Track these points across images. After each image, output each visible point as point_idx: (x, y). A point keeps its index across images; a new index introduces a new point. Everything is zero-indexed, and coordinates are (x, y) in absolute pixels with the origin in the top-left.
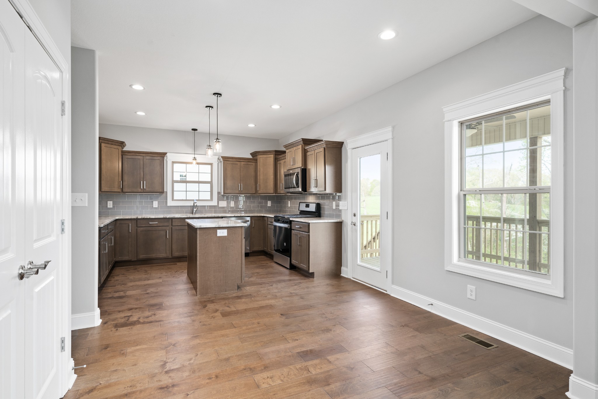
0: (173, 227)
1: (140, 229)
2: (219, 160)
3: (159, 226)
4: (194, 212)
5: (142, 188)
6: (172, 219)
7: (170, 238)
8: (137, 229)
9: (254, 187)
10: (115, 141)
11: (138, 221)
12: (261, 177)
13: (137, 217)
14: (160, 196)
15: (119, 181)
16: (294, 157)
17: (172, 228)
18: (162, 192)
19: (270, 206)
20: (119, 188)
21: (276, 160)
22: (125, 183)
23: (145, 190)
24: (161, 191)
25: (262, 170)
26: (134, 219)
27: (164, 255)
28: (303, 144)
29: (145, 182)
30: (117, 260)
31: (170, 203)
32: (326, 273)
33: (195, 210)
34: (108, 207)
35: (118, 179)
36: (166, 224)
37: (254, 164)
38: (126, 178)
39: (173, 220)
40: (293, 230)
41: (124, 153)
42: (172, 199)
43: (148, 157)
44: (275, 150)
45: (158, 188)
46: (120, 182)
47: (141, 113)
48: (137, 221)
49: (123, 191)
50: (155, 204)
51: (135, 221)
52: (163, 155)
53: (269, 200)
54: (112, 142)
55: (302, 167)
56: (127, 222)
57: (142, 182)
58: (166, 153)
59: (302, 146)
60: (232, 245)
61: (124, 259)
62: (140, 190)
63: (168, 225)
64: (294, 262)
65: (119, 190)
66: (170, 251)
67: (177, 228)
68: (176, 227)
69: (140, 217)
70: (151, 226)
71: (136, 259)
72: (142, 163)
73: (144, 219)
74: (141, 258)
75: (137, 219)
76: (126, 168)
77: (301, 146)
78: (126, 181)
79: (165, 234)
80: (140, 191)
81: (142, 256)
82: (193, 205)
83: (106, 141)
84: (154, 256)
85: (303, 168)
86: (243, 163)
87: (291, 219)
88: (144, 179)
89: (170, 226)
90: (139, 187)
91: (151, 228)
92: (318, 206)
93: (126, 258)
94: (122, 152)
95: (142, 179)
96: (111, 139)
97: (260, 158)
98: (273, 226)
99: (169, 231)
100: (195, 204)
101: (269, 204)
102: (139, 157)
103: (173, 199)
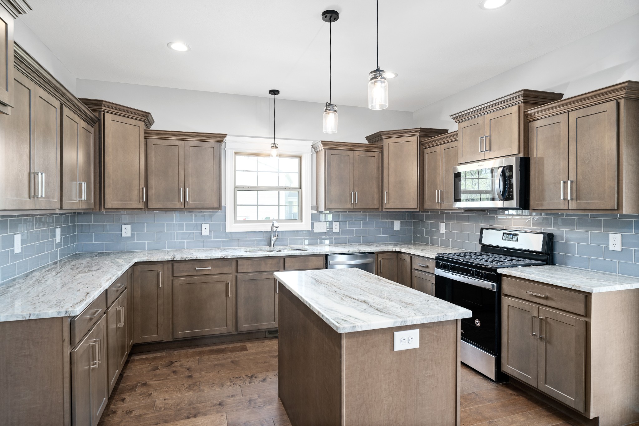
0: (239, 276)
1: (178, 281)
2: (313, 150)
3: (214, 274)
4: (272, 242)
5: (182, 201)
6: (237, 260)
7: (234, 295)
8: (173, 280)
9: (376, 196)
10: (132, 110)
11: (176, 265)
12: (390, 179)
13: (174, 258)
14: (213, 215)
15: (141, 188)
16: (488, 134)
17: (237, 277)
18: (218, 207)
19: (398, 229)
20: (141, 201)
21: (421, 146)
22: (152, 192)
23: (188, 205)
24: (216, 205)
25: (392, 165)
26: (168, 262)
27: (222, 328)
28: (524, 102)
29: (187, 189)
30: (137, 341)
31: (231, 227)
32: (622, 416)
33: (274, 239)
34: (124, 235)
35: (138, 184)
36: (226, 270)
37: (376, 154)
38: (153, 182)
39: (240, 262)
40: (507, 295)
41: (149, 135)
42: (234, 220)
43: (192, 143)
44: (421, 128)
45: (210, 201)
46: (143, 189)
47: (179, 47)
48: (173, 264)
49: (148, 208)
50: (206, 229)
51: (170, 266)
52: (220, 138)
53: (397, 220)
54: (127, 111)
55: (519, 153)
56: (155, 267)
57: (182, 189)
58: (224, 136)
59: (519, 107)
60: (431, 374)
61: (149, 340)
62: (178, 205)
63: (230, 272)
64: (509, 368)
65: (141, 206)
66: (234, 321)
67: (247, 276)
68: (245, 274)
69: (178, 257)
70: (199, 273)
71: (171, 340)
72: (181, 153)
73: (185, 261)
74: (180, 337)
75: (173, 261)
76: (153, 163)
77: (515, 108)
78: (154, 188)
79: (224, 288)
80: (178, 207)
81: (182, 333)
82: (270, 230)
83: (112, 110)
84: (204, 331)
85: (521, 155)
86: (358, 153)
87: (499, 271)
88: (187, 185)
89: (235, 274)
90: (177, 199)
91: (199, 277)
92: (549, 240)
93: (152, 337)
94: (145, 133)
95: (182, 185)
96: (124, 105)
97: (389, 144)
98: (434, 277)
99: (232, 282)
100: (275, 229)
101: (397, 226)
102: (177, 143)
103: (236, 221)
